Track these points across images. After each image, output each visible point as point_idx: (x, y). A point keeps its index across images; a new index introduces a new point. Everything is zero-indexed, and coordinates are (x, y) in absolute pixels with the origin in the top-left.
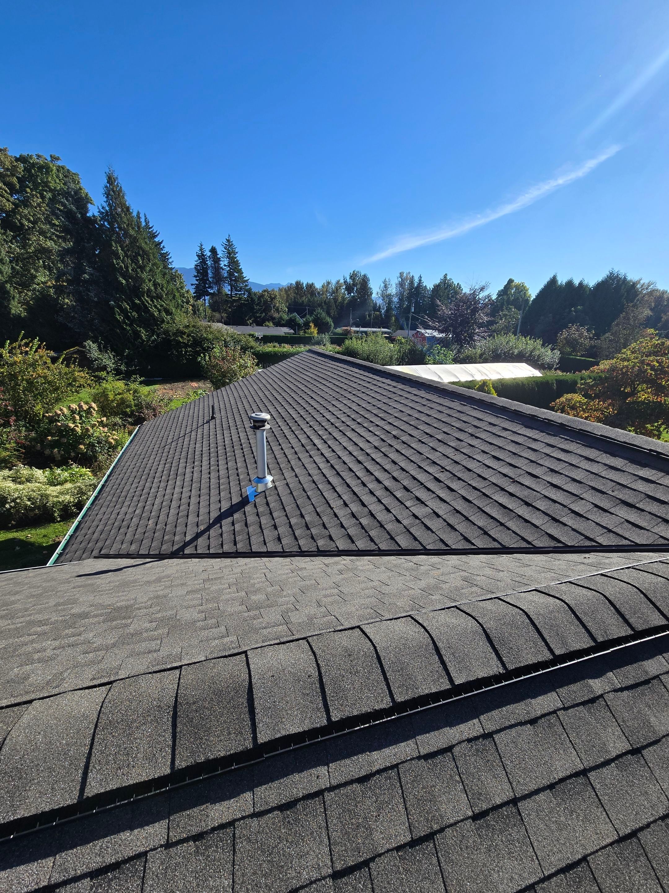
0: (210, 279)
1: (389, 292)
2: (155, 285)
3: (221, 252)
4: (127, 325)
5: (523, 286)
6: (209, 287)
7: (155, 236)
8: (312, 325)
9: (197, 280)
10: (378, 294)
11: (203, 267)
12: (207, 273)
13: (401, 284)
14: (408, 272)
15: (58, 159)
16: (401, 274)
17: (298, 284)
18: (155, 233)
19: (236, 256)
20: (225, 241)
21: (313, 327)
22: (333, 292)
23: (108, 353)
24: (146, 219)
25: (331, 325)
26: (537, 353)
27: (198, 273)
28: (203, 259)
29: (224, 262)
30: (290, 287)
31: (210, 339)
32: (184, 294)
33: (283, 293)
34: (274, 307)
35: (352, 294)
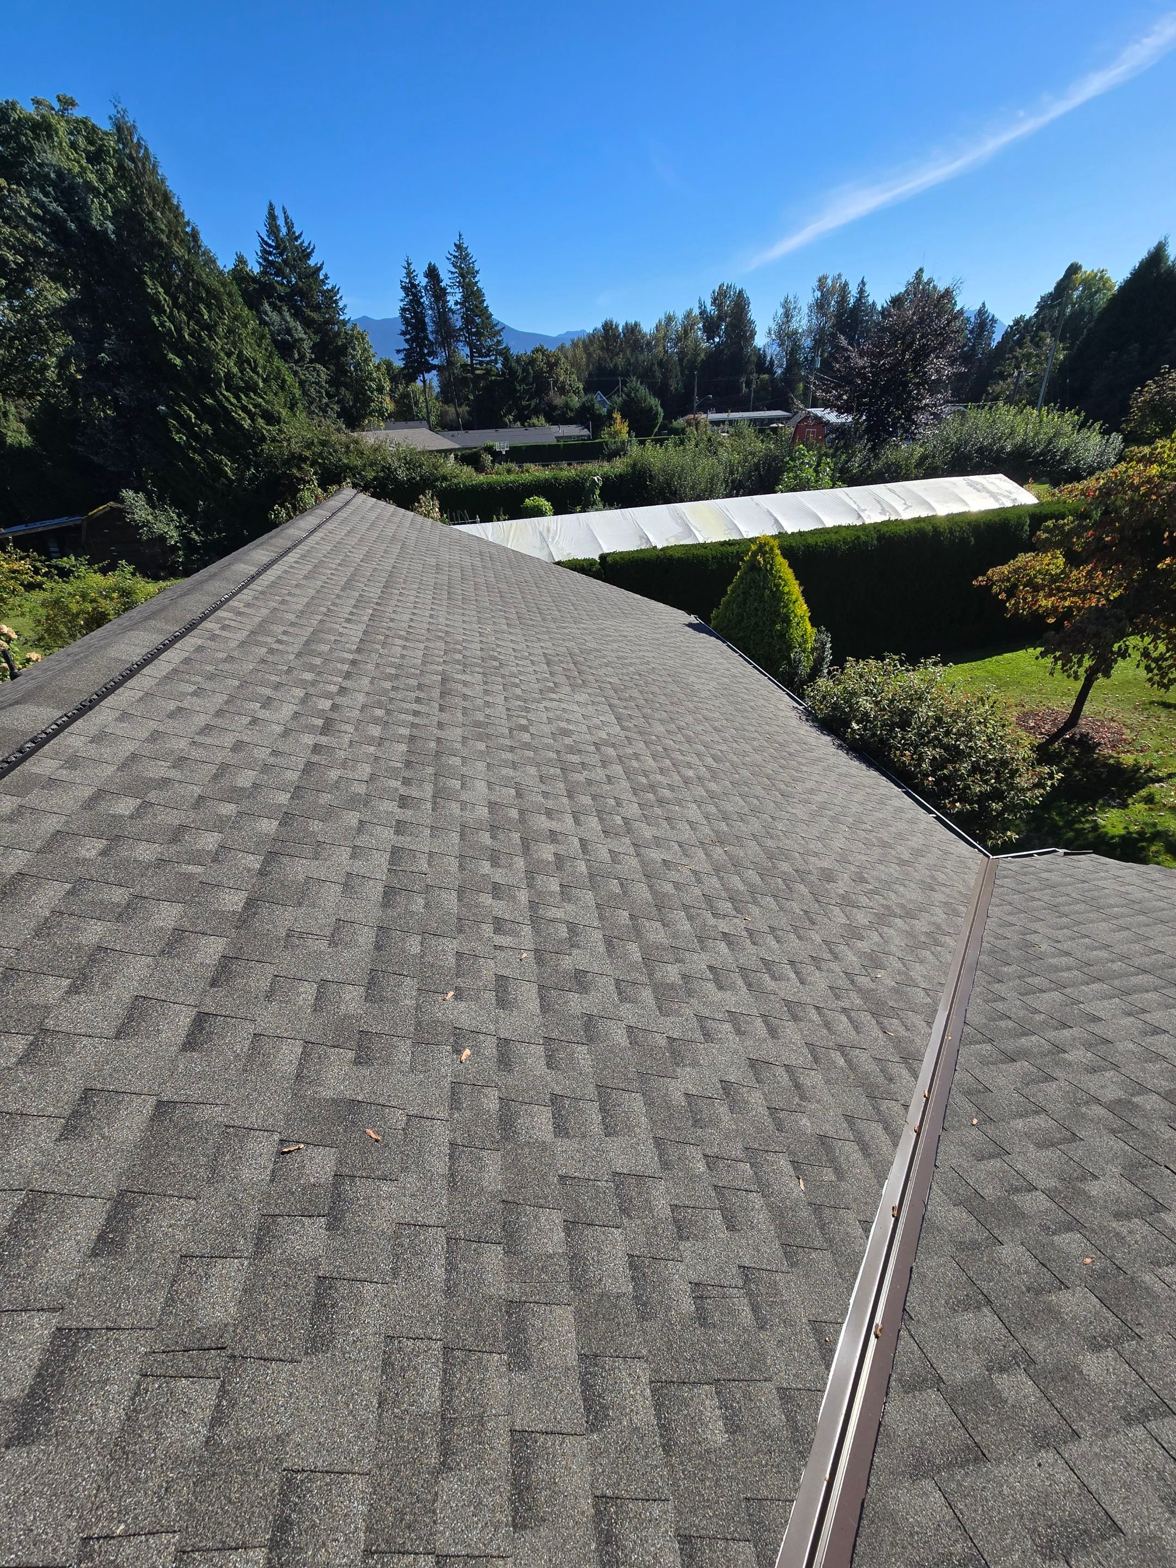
0: (431, 337)
1: (794, 325)
2: (242, 361)
3: (447, 277)
4: (195, 450)
5: (1102, 277)
6: (430, 354)
7: (308, 256)
8: (617, 416)
9: (407, 341)
10: (770, 333)
11: (415, 312)
12: (424, 323)
13: (820, 305)
14: (836, 274)
15: (73, 104)
16: (822, 281)
17: (608, 327)
18: (308, 248)
19: (476, 279)
20: (452, 249)
21: (618, 421)
22: (679, 339)
23: (166, 510)
24: (286, 218)
25: (657, 413)
26: (1063, 443)
27: (407, 325)
28: (414, 295)
29: (454, 298)
30: (592, 338)
31: (356, 467)
32: (371, 374)
33: (580, 351)
34: (555, 382)
35: (717, 340)
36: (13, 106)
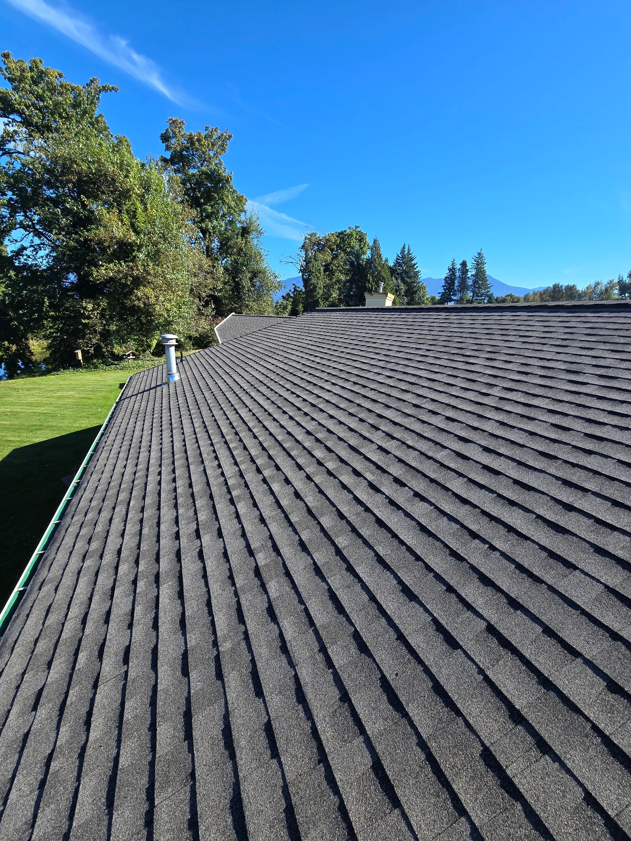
0: (455, 288)
3: (470, 265)
6: (453, 295)
7: (412, 260)
9: (444, 289)
11: (451, 278)
12: (454, 283)
15: (359, 227)
17: (556, 286)
19: (484, 266)
20: (476, 255)
24: (409, 248)
27: (446, 283)
28: (453, 272)
29: (471, 273)
30: (545, 290)
36: (345, 231)
